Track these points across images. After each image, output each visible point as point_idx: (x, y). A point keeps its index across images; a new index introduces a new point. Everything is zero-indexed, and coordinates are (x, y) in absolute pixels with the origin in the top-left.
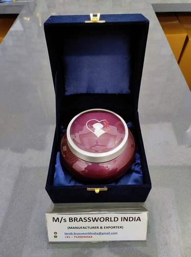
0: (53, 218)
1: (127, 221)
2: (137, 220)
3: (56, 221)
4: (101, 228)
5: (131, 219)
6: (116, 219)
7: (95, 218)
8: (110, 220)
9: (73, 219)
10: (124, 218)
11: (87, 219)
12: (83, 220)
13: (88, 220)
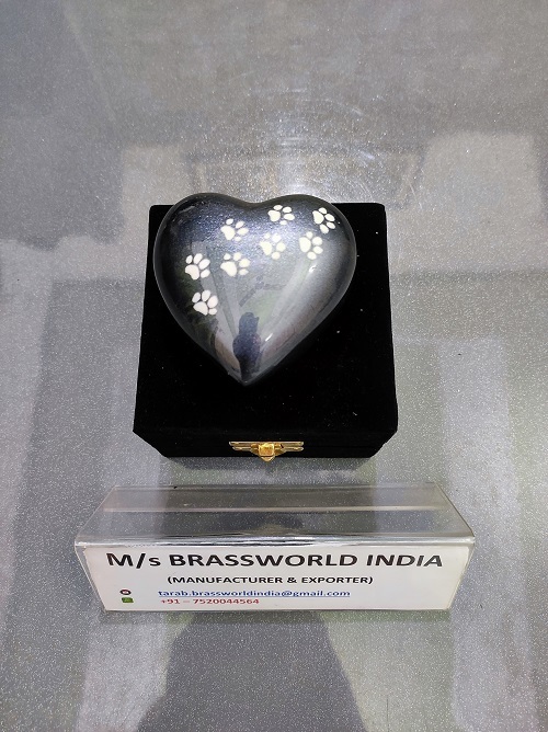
0: (110, 556)
1: (389, 563)
2: (430, 562)
3: (121, 564)
4: (291, 580)
5: (405, 560)
6: (348, 560)
7: (270, 557)
8: (323, 561)
9: (186, 559)
10: (379, 557)
11: (238, 559)
12: (224, 561)
13: (241, 561)
